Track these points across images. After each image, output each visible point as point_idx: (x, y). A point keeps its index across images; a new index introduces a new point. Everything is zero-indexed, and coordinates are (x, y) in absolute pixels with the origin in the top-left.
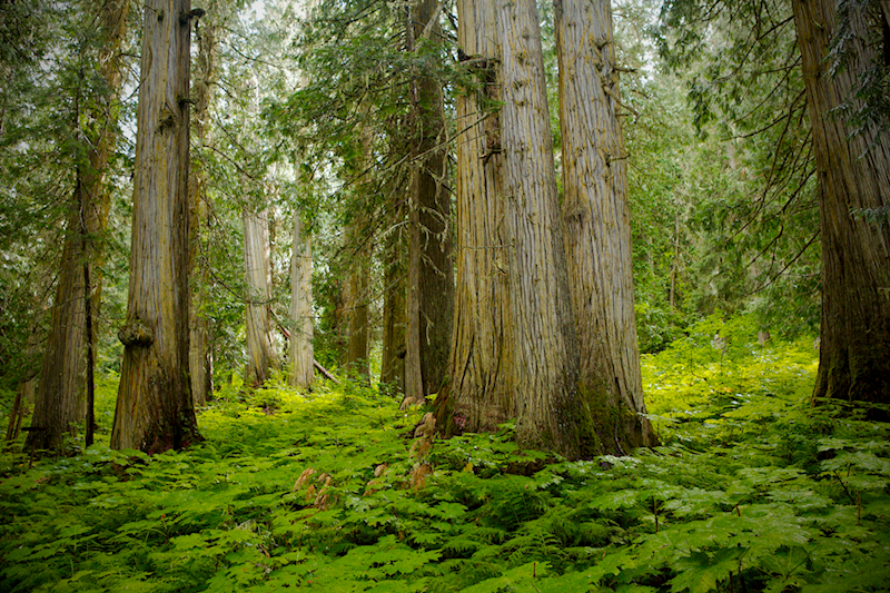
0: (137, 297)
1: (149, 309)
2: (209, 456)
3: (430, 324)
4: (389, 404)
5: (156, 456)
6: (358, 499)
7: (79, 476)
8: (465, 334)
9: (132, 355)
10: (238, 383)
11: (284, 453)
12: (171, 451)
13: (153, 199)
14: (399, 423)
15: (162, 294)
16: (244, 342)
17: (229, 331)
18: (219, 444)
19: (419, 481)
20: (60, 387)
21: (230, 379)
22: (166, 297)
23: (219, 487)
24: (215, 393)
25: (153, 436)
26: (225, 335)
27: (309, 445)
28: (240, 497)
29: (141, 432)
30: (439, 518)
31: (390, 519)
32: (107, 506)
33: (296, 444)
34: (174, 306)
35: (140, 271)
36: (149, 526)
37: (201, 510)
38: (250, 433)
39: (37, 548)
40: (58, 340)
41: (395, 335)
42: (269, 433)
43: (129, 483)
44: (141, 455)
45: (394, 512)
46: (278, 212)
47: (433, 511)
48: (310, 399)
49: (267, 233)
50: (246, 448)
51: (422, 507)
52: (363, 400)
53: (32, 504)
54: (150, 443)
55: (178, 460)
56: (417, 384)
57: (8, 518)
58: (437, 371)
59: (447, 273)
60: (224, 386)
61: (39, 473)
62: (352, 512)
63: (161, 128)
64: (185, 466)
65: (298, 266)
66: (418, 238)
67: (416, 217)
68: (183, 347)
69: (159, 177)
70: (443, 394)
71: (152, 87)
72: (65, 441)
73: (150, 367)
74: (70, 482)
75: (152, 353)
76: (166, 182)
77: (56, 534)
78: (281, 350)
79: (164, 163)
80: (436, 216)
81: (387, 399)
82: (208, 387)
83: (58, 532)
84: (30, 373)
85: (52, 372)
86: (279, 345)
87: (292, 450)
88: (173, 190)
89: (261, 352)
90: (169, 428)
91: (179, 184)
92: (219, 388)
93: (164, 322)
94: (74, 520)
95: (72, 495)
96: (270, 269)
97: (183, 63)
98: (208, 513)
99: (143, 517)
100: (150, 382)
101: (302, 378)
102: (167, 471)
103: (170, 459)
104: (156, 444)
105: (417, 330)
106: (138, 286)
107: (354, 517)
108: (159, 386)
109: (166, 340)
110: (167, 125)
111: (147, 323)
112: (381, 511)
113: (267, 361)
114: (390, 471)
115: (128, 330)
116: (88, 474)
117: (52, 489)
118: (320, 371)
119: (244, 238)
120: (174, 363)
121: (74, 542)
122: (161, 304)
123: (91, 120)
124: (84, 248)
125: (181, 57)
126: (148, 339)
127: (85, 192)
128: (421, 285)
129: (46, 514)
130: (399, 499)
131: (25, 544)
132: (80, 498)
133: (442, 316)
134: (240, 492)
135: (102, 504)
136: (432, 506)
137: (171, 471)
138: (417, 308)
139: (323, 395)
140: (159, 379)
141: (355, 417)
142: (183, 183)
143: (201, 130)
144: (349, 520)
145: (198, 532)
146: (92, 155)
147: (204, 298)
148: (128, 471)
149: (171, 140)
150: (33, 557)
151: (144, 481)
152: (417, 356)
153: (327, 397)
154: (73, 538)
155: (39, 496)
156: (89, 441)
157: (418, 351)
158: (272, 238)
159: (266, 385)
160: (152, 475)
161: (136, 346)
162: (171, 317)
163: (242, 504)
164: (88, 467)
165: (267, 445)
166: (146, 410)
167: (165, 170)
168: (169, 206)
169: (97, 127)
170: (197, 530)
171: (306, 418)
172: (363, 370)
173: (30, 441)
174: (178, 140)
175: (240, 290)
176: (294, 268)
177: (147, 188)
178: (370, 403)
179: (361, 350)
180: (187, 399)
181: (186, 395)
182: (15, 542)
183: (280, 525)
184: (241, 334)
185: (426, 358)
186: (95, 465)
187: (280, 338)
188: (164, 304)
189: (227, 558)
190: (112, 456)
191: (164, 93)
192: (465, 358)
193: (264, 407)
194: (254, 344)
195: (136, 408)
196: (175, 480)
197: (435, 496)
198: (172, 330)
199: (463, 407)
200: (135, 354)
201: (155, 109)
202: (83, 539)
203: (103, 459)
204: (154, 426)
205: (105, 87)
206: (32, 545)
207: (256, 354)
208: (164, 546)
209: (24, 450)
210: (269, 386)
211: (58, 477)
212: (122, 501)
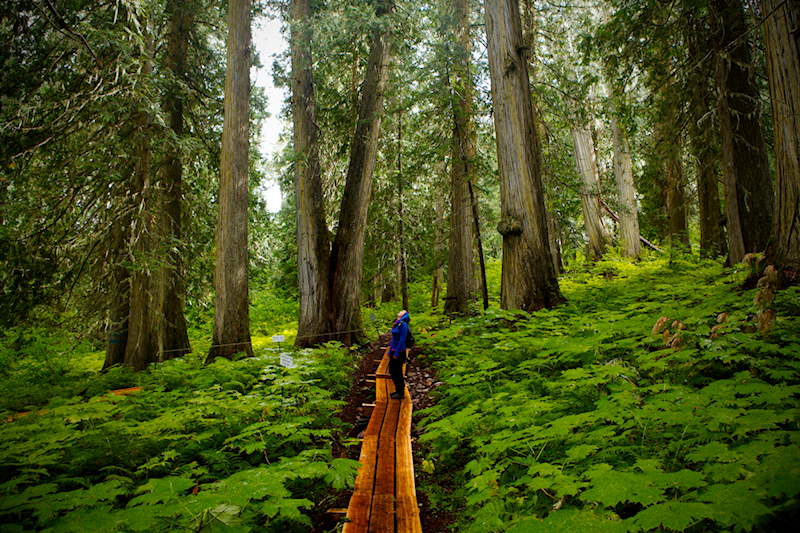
0: (507, 200)
1: (517, 207)
2: (572, 312)
3: (747, 194)
4: (711, 265)
5: (535, 313)
6: (710, 341)
7: (483, 329)
8: (789, 197)
9: (508, 243)
10: (581, 259)
11: (632, 307)
12: (544, 309)
13: (509, 127)
14: (729, 279)
15: (524, 195)
16: (584, 228)
17: (572, 220)
18: (579, 302)
19: (766, 326)
20: (462, 269)
21: (575, 256)
22: (528, 198)
23: (587, 334)
24: (565, 267)
25: (529, 299)
26: (568, 224)
27: (650, 301)
28: (606, 341)
29: (521, 297)
30: (792, 357)
31: (743, 357)
32: (507, 349)
33: (639, 300)
34: (534, 203)
35: (507, 181)
36: (540, 362)
37: (579, 351)
38: (601, 294)
39: (466, 376)
40: (457, 237)
41: (710, 209)
42: (615, 293)
43: (518, 333)
44: (523, 313)
45: (744, 351)
46: (598, 124)
47: (785, 351)
48: (640, 266)
49: (591, 142)
50: (599, 305)
51: (774, 348)
52: (689, 264)
53: (456, 348)
54: (528, 305)
55: (552, 315)
56: (739, 246)
57: (443, 357)
58: (758, 234)
59: (760, 147)
60: (570, 261)
61: (457, 328)
62: (707, 351)
63: (507, 73)
64: (556, 320)
65: (620, 164)
66: (728, 121)
67: (725, 103)
68: (544, 233)
69: (511, 110)
70: (770, 252)
71: (496, 44)
72: (469, 306)
73: (522, 249)
74: (478, 333)
75: (522, 240)
76: (516, 113)
77: (476, 368)
78: (612, 230)
79: (513, 98)
80: (744, 98)
81: (710, 261)
82: (560, 263)
83: (478, 366)
84: (440, 263)
85: (455, 259)
86: (610, 227)
87: (639, 304)
88: (522, 117)
89: (597, 234)
90: (540, 293)
91: (525, 112)
92: (567, 264)
93: (528, 216)
94: (487, 358)
95: (480, 341)
96: (597, 169)
97: (515, 20)
98: (584, 353)
99: (534, 356)
100: (523, 261)
101: (631, 251)
102: (544, 323)
103: (545, 315)
104: (533, 304)
105: (735, 200)
106: (507, 192)
107: (708, 355)
108: (530, 263)
109: (531, 229)
110: (511, 70)
111: (516, 219)
112: (734, 351)
113: (602, 240)
114: (732, 318)
115: (504, 224)
116: (488, 327)
117: (467, 338)
118: (645, 244)
119: (574, 148)
120: (539, 245)
121: (490, 374)
122: (524, 204)
123: (458, 79)
124: (466, 170)
125: (513, 17)
126: (519, 229)
127: (461, 130)
128: (735, 163)
129: (466, 354)
130: (748, 340)
131: (457, 374)
132: (486, 344)
133: (758, 186)
134: (607, 337)
135: (503, 348)
136: (782, 346)
137: (546, 323)
138: (733, 181)
139: (650, 263)
140: (529, 258)
141: (684, 278)
142: (528, 111)
143: (534, 70)
144: (705, 358)
145: (581, 367)
146: (462, 104)
147: (551, 197)
148: (517, 324)
149: (515, 81)
150: (465, 382)
151: (529, 331)
152: (737, 222)
153: (655, 264)
154: (488, 370)
155: (459, 342)
156: (486, 306)
157: (738, 218)
158: (595, 145)
159: (604, 258)
160: (533, 327)
161: (511, 235)
162: (533, 212)
163: (609, 346)
164: (488, 323)
165: (616, 302)
166: (523, 281)
167: (514, 103)
168: (521, 129)
169: (462, 83)
170: (579, 365)
171: (641, 280)
172: (685, 239)
173: (447, 307)
174: (521, 79)
175: (577, 187)
176: (616, 165)
177: (503, 120)
178: (694, 265)
179: (681, 224)
180: (550, 271)
181: (550, 269)
182: (451, 373)
183: (643, 362)
184: (580, 222)
185: (745, 224)
186: (492, 321)
187: (610, 221)
188: (526, 203)
189: (608, 386)
190: (503, 314)
191: (505, 46)
192: (791, 217)
193: (604, 274)
194: (591, 228)
195: (516, 280)
196: (550, 330)
197: (783, 338)
198: (535, 221)
199: (793, 261)
200: (511, 242)
201: (501, 60)
202: (495, 371)
203: (497, 316)
204: (529, 292)
205: (463, 54)
206: (462, 374)
207: (593, 236)
208: (552, 377)
209: (444, 313)
210: (606, 259)
211: (468, 330)
212: (517, 345)
